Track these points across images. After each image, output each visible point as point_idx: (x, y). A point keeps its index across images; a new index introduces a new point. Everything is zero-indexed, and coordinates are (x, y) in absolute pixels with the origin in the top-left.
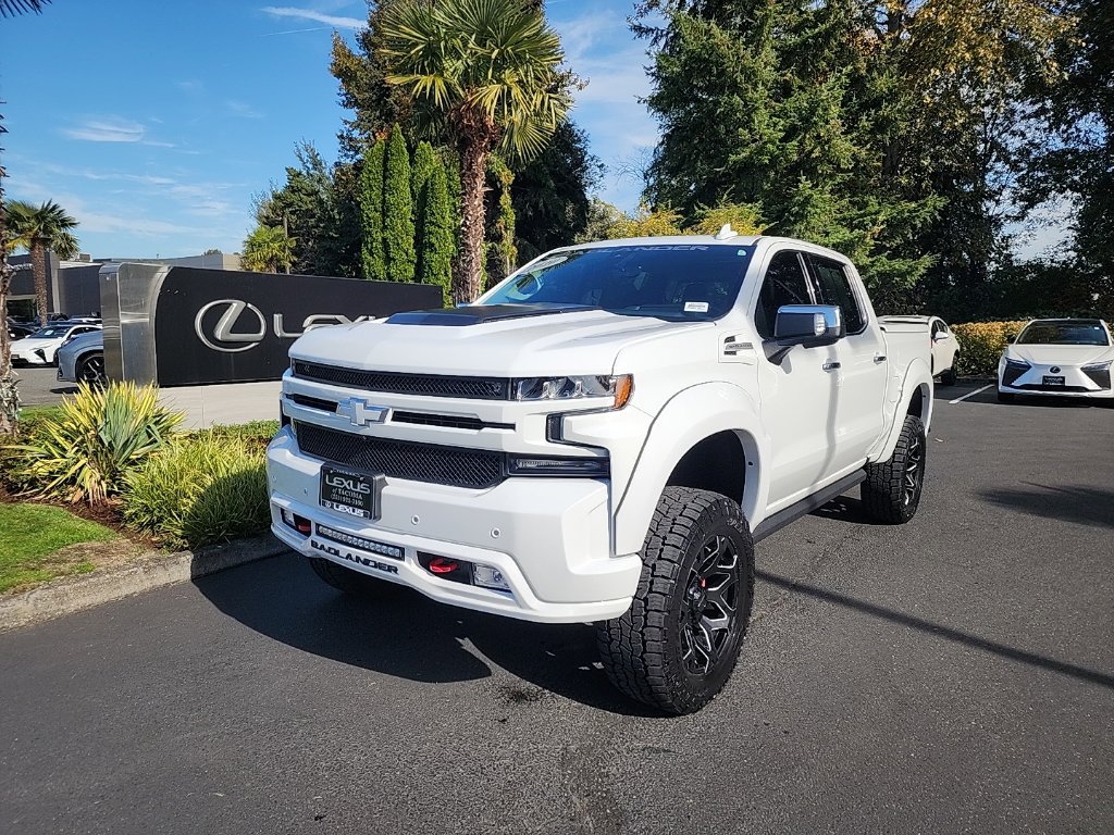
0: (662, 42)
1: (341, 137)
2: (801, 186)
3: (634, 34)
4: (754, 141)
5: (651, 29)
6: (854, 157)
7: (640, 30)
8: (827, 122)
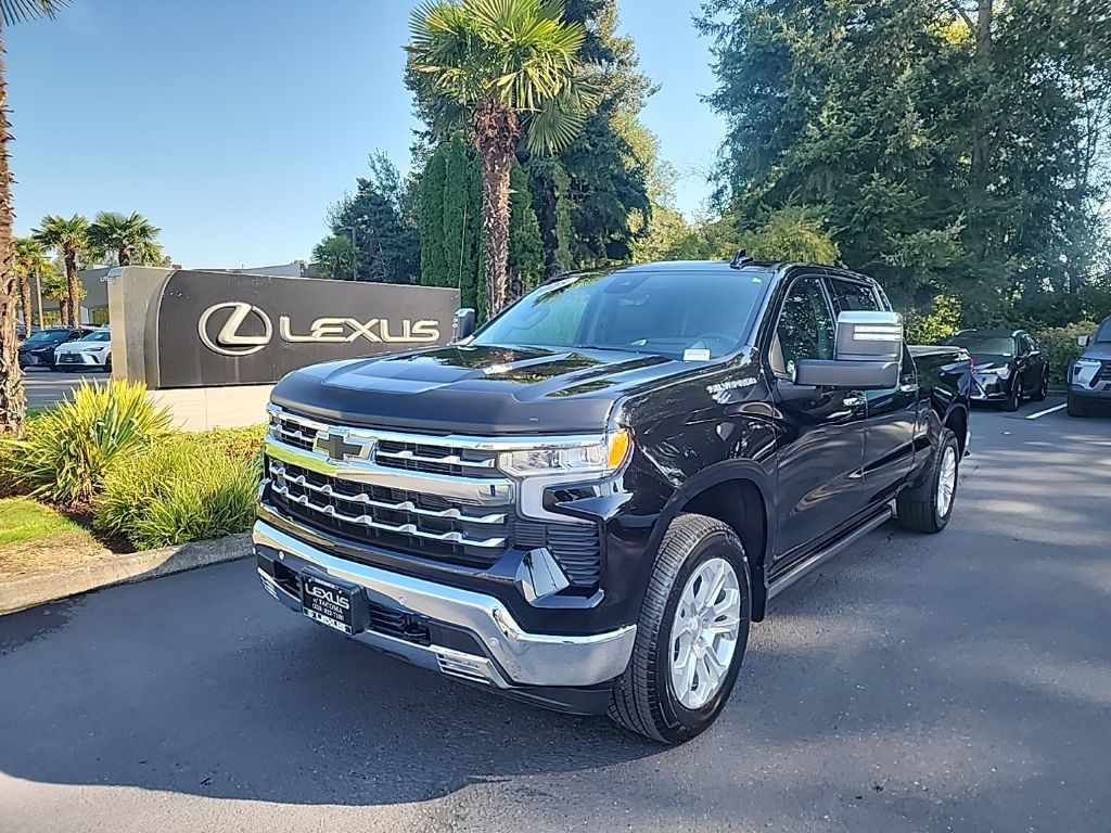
0: (728, 39)
1: (413, 150)
2: (873, 183)
3: (699, 31)
4: (823, 137)
5: (717, 26)
6: (933, 153)
7: (704, 26)
8: (903, 116)
